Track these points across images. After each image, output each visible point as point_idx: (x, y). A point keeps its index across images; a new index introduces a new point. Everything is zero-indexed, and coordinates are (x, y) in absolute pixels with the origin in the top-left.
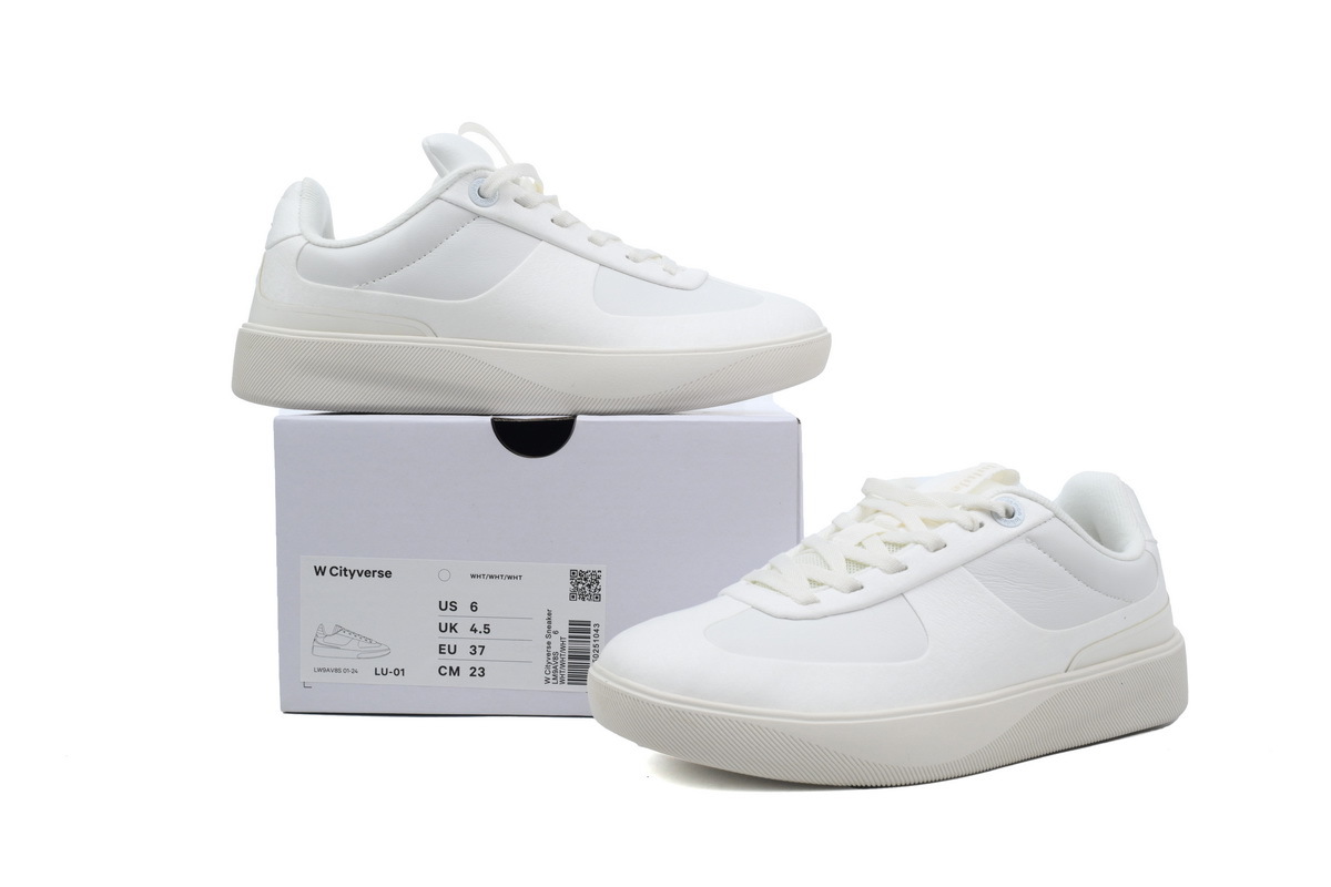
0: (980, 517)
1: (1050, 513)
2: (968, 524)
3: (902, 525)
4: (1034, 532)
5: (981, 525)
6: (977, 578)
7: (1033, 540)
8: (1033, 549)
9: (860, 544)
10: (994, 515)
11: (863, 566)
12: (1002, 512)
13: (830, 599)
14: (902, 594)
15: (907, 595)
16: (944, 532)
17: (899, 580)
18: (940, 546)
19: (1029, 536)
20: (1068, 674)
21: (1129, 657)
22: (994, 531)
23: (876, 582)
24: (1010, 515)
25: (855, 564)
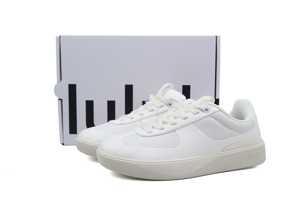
0: (197, 110)
1: (219, 110)
2: (194, 112)
3: (180, 113)
4: (213, 115)
5: (198, 113)
6: (196, 127)
7: (213, 117)
8: (213, 120)
9: (168, 117)
10: (202, 110)
11: (166, 123)
12: (204, 109)
13: (155, 132)
14: (175, 131)
15: (176, 131)
16: (188, 115)
17: (174, 127)
18: (186, 118)
19: (211, 115)
20: (223, 152)
21: (243, 148)
22: (202, 114)
23: (168, 127)
24: (207, 110)
25: (164, 123)
